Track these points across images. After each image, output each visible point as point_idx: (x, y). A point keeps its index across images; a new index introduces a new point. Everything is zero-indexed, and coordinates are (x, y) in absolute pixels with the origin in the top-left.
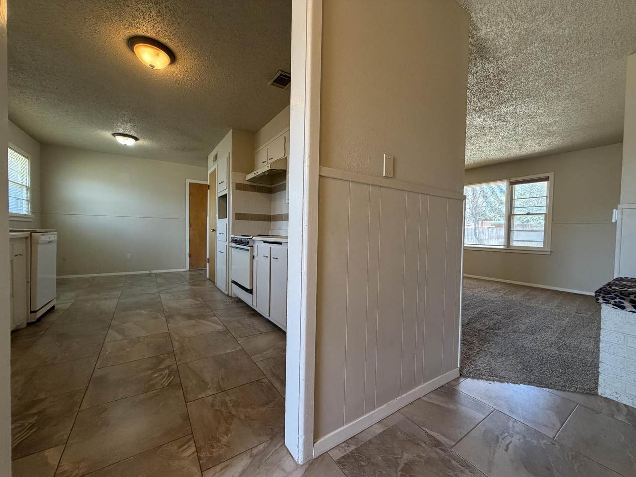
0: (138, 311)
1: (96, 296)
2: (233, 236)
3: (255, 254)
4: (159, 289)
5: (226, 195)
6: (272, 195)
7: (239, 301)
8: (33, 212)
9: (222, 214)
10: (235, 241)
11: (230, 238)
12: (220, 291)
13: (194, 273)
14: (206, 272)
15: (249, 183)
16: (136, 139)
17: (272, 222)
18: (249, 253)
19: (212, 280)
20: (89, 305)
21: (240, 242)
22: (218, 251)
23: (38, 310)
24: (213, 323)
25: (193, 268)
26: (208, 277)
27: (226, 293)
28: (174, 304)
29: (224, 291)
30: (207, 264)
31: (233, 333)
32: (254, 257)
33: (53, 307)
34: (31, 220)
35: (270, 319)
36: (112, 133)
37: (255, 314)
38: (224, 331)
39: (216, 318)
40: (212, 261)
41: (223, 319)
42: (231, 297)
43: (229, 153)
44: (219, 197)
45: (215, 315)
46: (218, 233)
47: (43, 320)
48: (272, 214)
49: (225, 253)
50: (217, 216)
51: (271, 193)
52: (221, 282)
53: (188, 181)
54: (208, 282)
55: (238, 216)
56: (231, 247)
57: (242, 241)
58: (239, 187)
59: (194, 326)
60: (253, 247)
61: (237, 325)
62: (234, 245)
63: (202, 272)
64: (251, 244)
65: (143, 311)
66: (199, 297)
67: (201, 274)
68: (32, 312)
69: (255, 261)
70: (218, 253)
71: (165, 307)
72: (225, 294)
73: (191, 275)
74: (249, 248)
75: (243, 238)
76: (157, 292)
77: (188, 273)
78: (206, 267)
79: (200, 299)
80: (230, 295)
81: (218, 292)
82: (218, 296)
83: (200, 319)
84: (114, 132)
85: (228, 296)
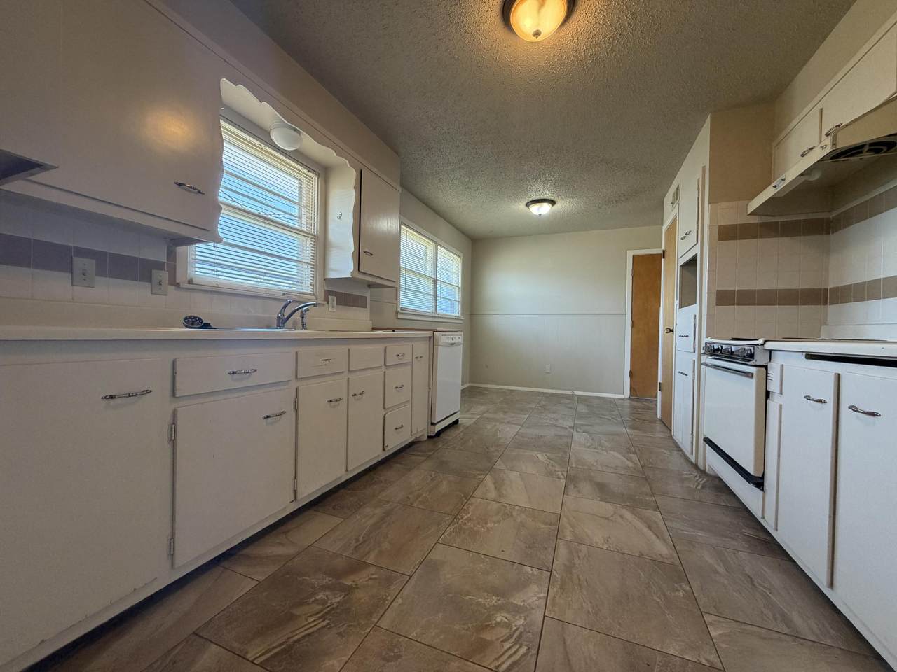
0: (534, 453)
1: (500, 416)
2: (709, 340)
3: (773, 387)
4: (576, 422)
5: (695, 257)
6: (832, 236)
7: (721, 487)
8: (462, 314)
9: (687, 297)
10: (714, 352)
11: (703, 345)
12: (679, 449)
13: (635, 404)
14: (656, 405)
15: (756, 220)
16: (553, 202)
17: (831, 309)
18: (753, 381)
19: (666, 423)
20: (489, 427)
21: (730, 355)
22: (677, 371)
23: (437, 423)
24: (649, 528)
25: (637, 396)
26: (659, 415)
27: (693, 459)
28: (589, 457)
29: (688, 454)
30: (659, 392)
31: (695, 586)
32: (768, 394)
33: (456, 422)
34: (461, 322)
35: (834, 596)
36: (525, 203)
37: (769, 546)
38: (673, 564)
39: (657, 516)
40: (667, 388)
41: (675, 525)
42: (704, 472)
43: (704, 167)
44: (682, 266)
45: (657, 508)
46: (678, 338)
47: (442, 436)
48: (831, 286)
49: (692, 374)
50: (677, 302)
51: (828, 233)
52: (682, 432)
53: (630, 254)
54: (659, 427)
55: (724, 298)
56: (705, 364)
57: (732, 353)
58: (727, 233)
59: (607, 519)
60: (766, 367)
61: (711, 561)
62: (710, 360)
63: (650, 405)
64: (760, 359)
65: (539, 456)
66: (635, 453)
67: (649, 408)
68: (432, 424)
69: (773, 405)
70: (677, 373)
71: (573, 460)
72: (692, 463)
73: (633, 408)
74: (753, 370)
75: (735, 346)
76: (570, 427)
77: (627, 403)
78: (656, 397)
79: (634, 457)
80: (701, 465)
81: (675, 453)
82: (675, 462)
83: (623, 507)
84: (527, 202)
85: (696, 466)
